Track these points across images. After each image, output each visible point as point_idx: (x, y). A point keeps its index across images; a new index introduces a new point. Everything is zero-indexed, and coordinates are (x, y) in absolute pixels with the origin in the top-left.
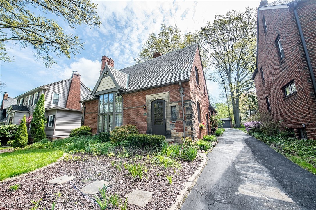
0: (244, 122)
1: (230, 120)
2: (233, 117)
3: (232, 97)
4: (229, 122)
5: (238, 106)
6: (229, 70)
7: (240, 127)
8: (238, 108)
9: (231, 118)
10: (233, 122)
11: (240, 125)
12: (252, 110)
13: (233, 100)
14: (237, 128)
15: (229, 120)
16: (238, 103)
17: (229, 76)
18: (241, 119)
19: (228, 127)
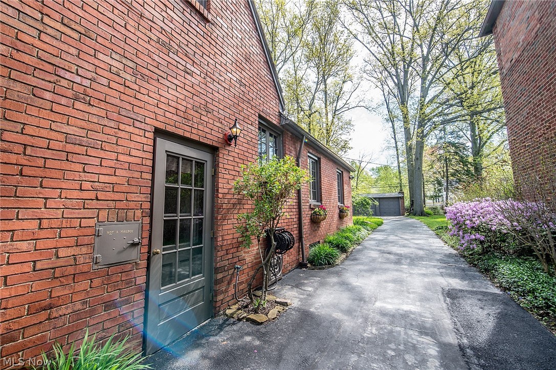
0: (431, 201)
1: (400, 197)
2: (406, 191)
3: (407, 144)
4: (397, 203)
5: (421, 163)
6: (402, 81)
7: (423, 214)
8: (420, 169)
9: (403, 193)
10: (407, 203)
11: (422, 208)
12: (452, 176)
13: (409, 149)
14: (415, 215)
15: (398, 198)
16: (419, 158)
17: (402, 93)
18: (424, 196)
19: (395, 213)
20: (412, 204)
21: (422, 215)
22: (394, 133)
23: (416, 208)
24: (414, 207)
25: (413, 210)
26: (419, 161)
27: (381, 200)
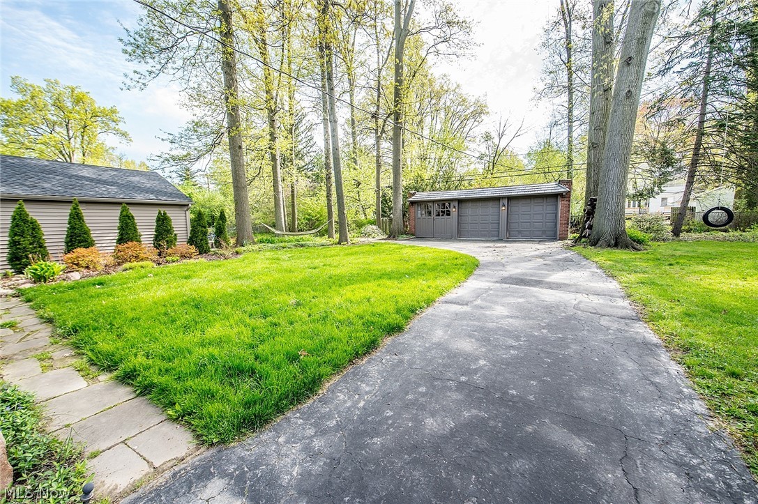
1: (562, 194)
2: (579, 188)
4: (550, 207)
7: (620, 241)
9: (569, 183)
10: (577, 208)
14: (594, 244)
15: (555, 196)
19: (544, 232)
20: (590, 212)
21: (616, 245)
22: (569, 50)
23: (602, 222)
24: (596, 221)
25: (590, 227)
26: (633, 69)
27: (513, 202)
